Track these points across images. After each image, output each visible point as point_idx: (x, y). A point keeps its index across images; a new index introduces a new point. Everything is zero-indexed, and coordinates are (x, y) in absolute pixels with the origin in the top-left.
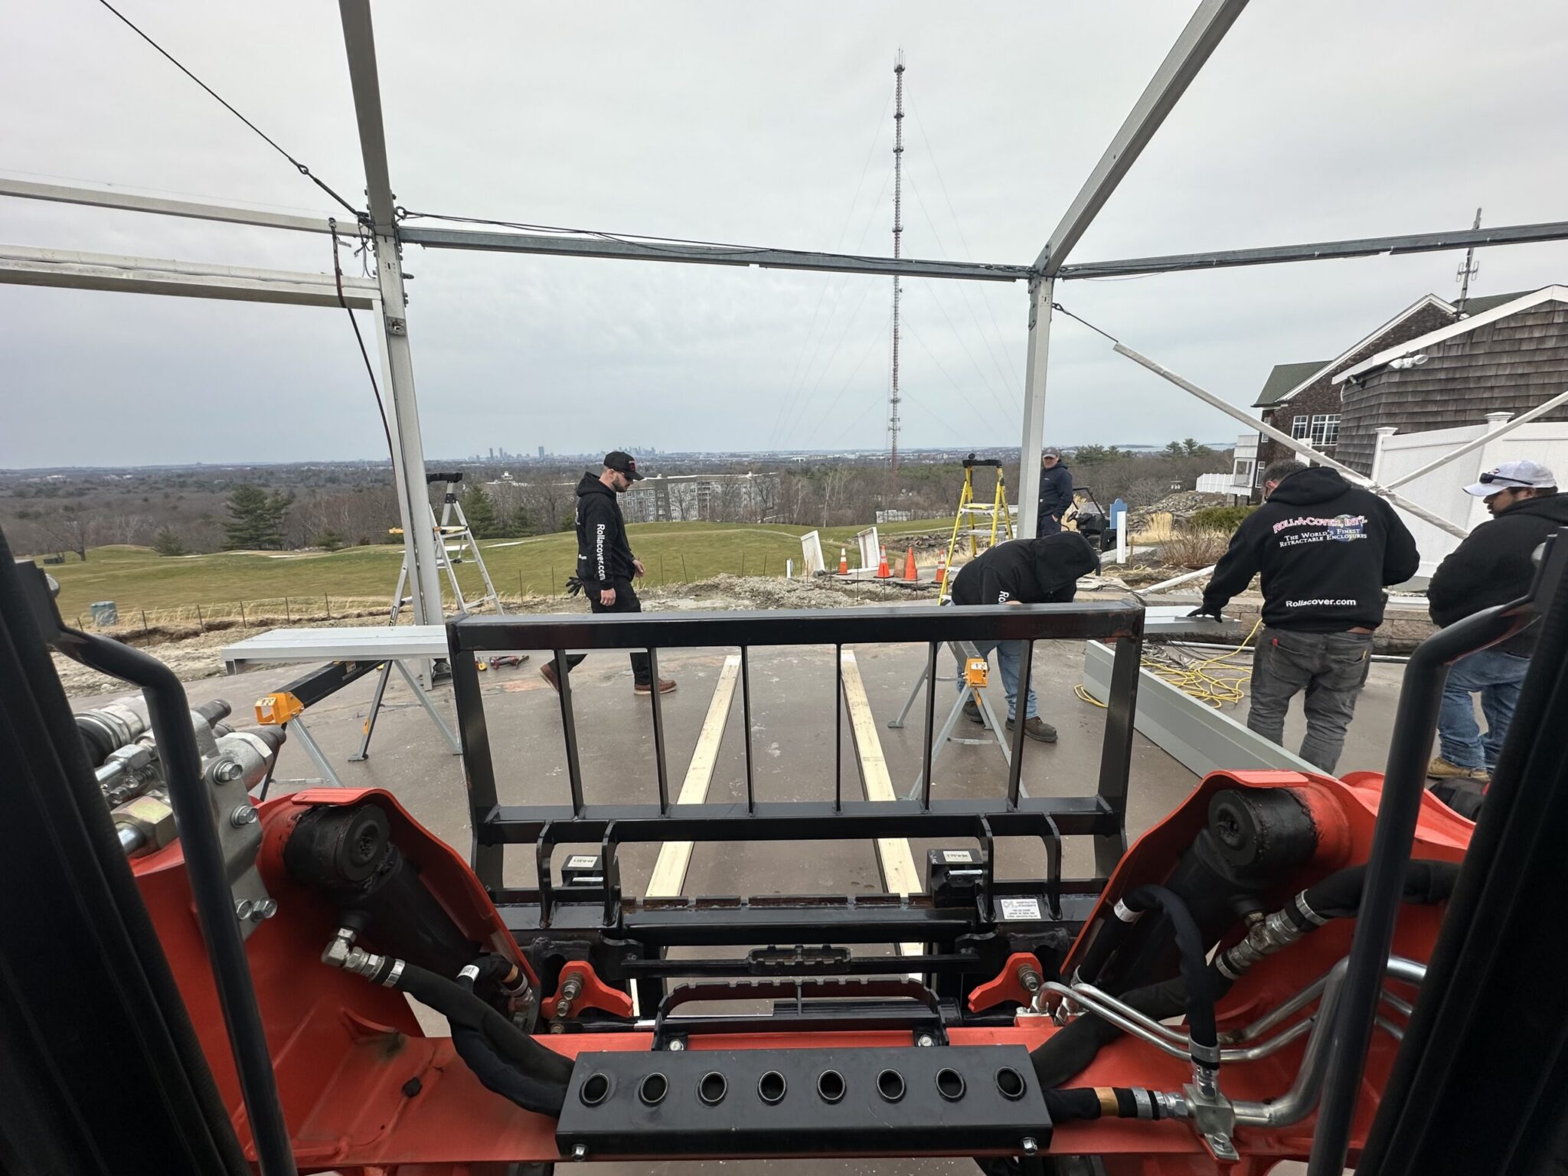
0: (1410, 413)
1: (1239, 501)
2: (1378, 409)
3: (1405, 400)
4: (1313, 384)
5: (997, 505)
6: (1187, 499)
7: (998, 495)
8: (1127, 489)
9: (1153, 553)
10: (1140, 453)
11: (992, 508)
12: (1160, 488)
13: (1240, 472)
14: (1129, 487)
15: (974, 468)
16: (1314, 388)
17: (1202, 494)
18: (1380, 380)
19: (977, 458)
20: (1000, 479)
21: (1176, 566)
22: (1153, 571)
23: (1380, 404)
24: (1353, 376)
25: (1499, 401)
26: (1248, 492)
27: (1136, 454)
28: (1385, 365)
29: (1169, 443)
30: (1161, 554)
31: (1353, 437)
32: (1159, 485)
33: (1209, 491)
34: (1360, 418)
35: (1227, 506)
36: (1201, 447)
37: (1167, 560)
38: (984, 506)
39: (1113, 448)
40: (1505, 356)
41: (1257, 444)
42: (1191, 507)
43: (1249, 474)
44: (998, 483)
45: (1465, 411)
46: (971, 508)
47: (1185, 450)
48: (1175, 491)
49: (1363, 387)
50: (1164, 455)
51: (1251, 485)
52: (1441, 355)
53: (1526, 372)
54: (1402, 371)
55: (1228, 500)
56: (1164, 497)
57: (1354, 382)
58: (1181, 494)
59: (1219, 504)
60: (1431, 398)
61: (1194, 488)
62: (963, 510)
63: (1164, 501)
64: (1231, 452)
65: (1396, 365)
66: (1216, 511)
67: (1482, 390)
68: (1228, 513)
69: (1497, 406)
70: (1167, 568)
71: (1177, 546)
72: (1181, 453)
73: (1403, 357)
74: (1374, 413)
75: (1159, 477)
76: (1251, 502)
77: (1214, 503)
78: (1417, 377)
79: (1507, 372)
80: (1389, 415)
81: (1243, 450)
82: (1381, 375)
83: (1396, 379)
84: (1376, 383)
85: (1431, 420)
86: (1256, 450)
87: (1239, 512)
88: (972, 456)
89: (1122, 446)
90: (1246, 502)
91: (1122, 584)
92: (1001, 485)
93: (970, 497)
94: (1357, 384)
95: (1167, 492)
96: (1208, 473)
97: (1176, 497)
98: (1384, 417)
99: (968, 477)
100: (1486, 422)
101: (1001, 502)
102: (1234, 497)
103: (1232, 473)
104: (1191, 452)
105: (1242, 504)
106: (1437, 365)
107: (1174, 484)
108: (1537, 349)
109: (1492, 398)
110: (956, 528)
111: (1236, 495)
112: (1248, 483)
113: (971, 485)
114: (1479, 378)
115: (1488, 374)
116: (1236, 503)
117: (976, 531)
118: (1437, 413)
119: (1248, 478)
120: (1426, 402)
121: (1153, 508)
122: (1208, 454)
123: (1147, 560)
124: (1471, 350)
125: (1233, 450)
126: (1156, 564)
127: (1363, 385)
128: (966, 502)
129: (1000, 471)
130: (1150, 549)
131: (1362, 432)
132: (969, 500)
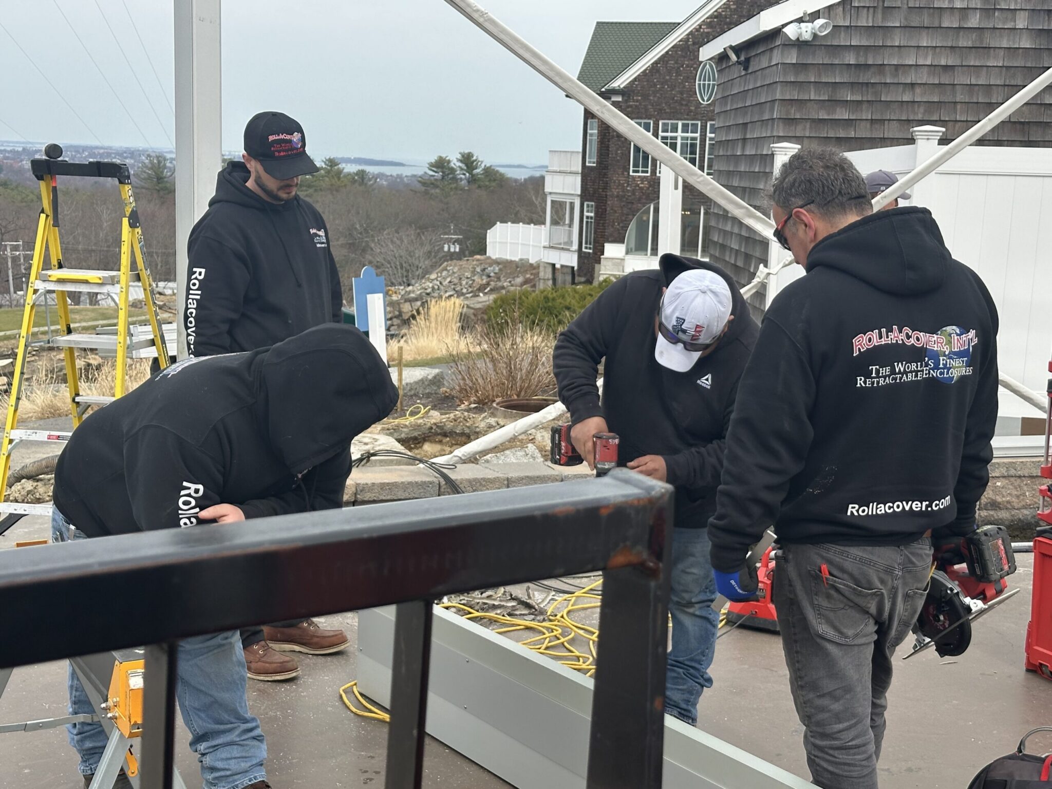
0: (813, 121)
1: (560, 278)
2: (772, 110)
3: (807, 97)
4: (656, 63)
5: (124, 273)
6: (474, 272)
7: (125, 249)
8: (364, 250)
9: (437, 381)
10: (381, 175)
11: (113, 281)
12: (427, 248)
13: (555, 222)
14: (368, 246)
15: (62, 181)
16: (658, 71)
17: (497, 262)
18: (770, 60)
19: (66, 157)
20: (128, 210)
21: (483, 405)
22: (444, 418)
23: (774, 101)
24: (731, 47)
25: (922, 110)
26: (572, 261)
27: (376, 177)
28: (776, 32)
29: (433, 159)
30: (451, 383)
31: (736, 158)
32: (422, 244)
33: (509, 257)
34: (745, 125)
35: (541, 286)
36: (488, 171)
37: (465, 393)
38: (93, 275)
39: (332, 163)
40: (924, 33)
41: (580, 170)
42: (481, 288)
43: (571, 225)
44: (125, 221)
45: (882, 121)
46: (61, 281)
47: (463, 176)
48: (452, 256)
49: (746, 69)
50: (426, 183)
51: (575, 247)
52: (847, 24)
53: (950, 63)
54: (800, 44)
55: (542, 275)
56: (434, 267)
57: (734, 57)
58: (463, 263)
59: (526, 282)
60: (839, 97)
61: (483, 251)
62: (41, 286)
63: (433, 276)
64: (538, 183)
65: (791, 32)
66: (526, 294)
67: (901, 88)
68: (547, 299)
69: (920, 117)
70: (469, 410)
71: (480, 364)
72: (455, 179)
73: (800, 20)
74: (766, 117)
75: (422, 226)
76: (577, 279)
77: (519, 280)
78: (820, 58)
79: (929, 62)
80: (789, 121)
81: (559, 178)
82: (772, 49)
83: (792, 58)
84: (765, 64)
85: (842, 134)
86: (579, 179)
87: (563, 297)
88: (54, 150)
89: (348, 161)
90: (569, 278)
91: (399, 447)
92: (132, 226)
93: (56, 254)
94: (738, 63)
95: (439, 259)
96: (504, 221)
97: (453, 267)
98: (781, 125)
99: (46, 204)
100: (911, 141)
101: (133, 265)
102: (550, 270)
103: (544, 223)
104: (473, 180)
105: (564, 282)
106: (843, 40)
107: (449, 241)
108: (960, 28)
109: (914, 102)
110: (24, 332)
111: (554, 265)
112: (570, 243)
113: (56, 224)
114: (897, 67)
115: (907, 63)
116: (554, 280)
117: (73, 337)
118: (849, 123)
119: (570, 234)
120: (834, 103)
121: (416, 289)
122: (501, 186)
123: (428, 396)
124: (884, 19)
125: (542, 178)
126: (445, 402)
127: (746, 64)
128: (47, 265)
129: (127, 191)
130: (430, 373)
131: (750, 151)
132: (54, 262)
